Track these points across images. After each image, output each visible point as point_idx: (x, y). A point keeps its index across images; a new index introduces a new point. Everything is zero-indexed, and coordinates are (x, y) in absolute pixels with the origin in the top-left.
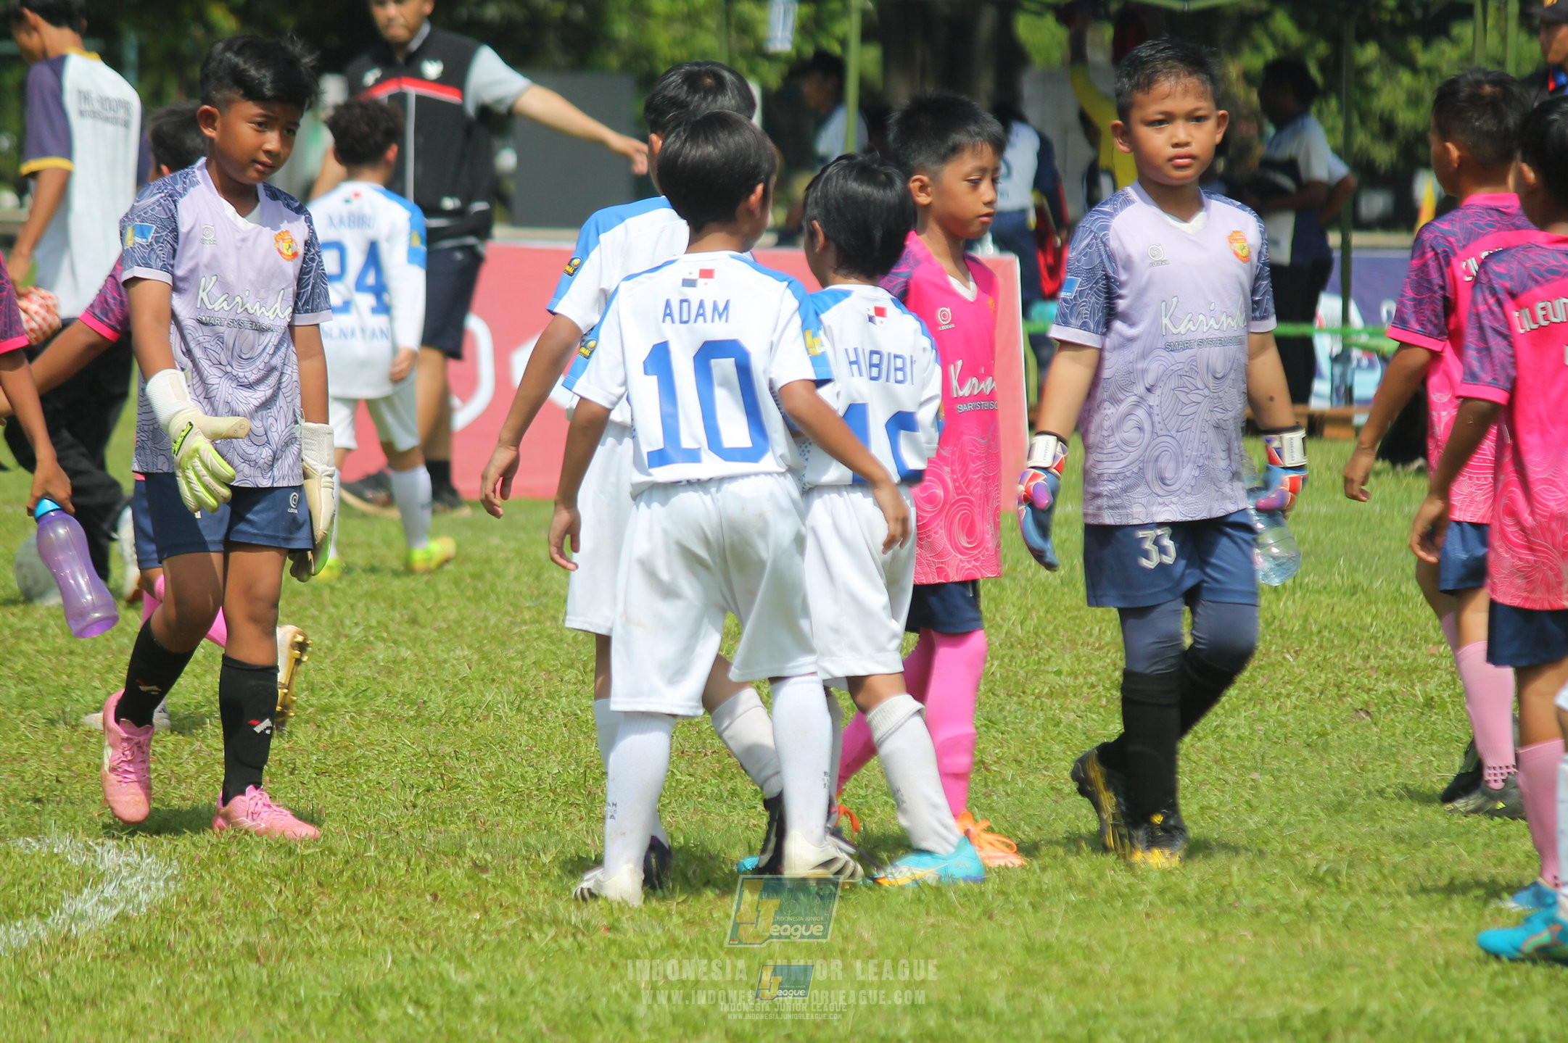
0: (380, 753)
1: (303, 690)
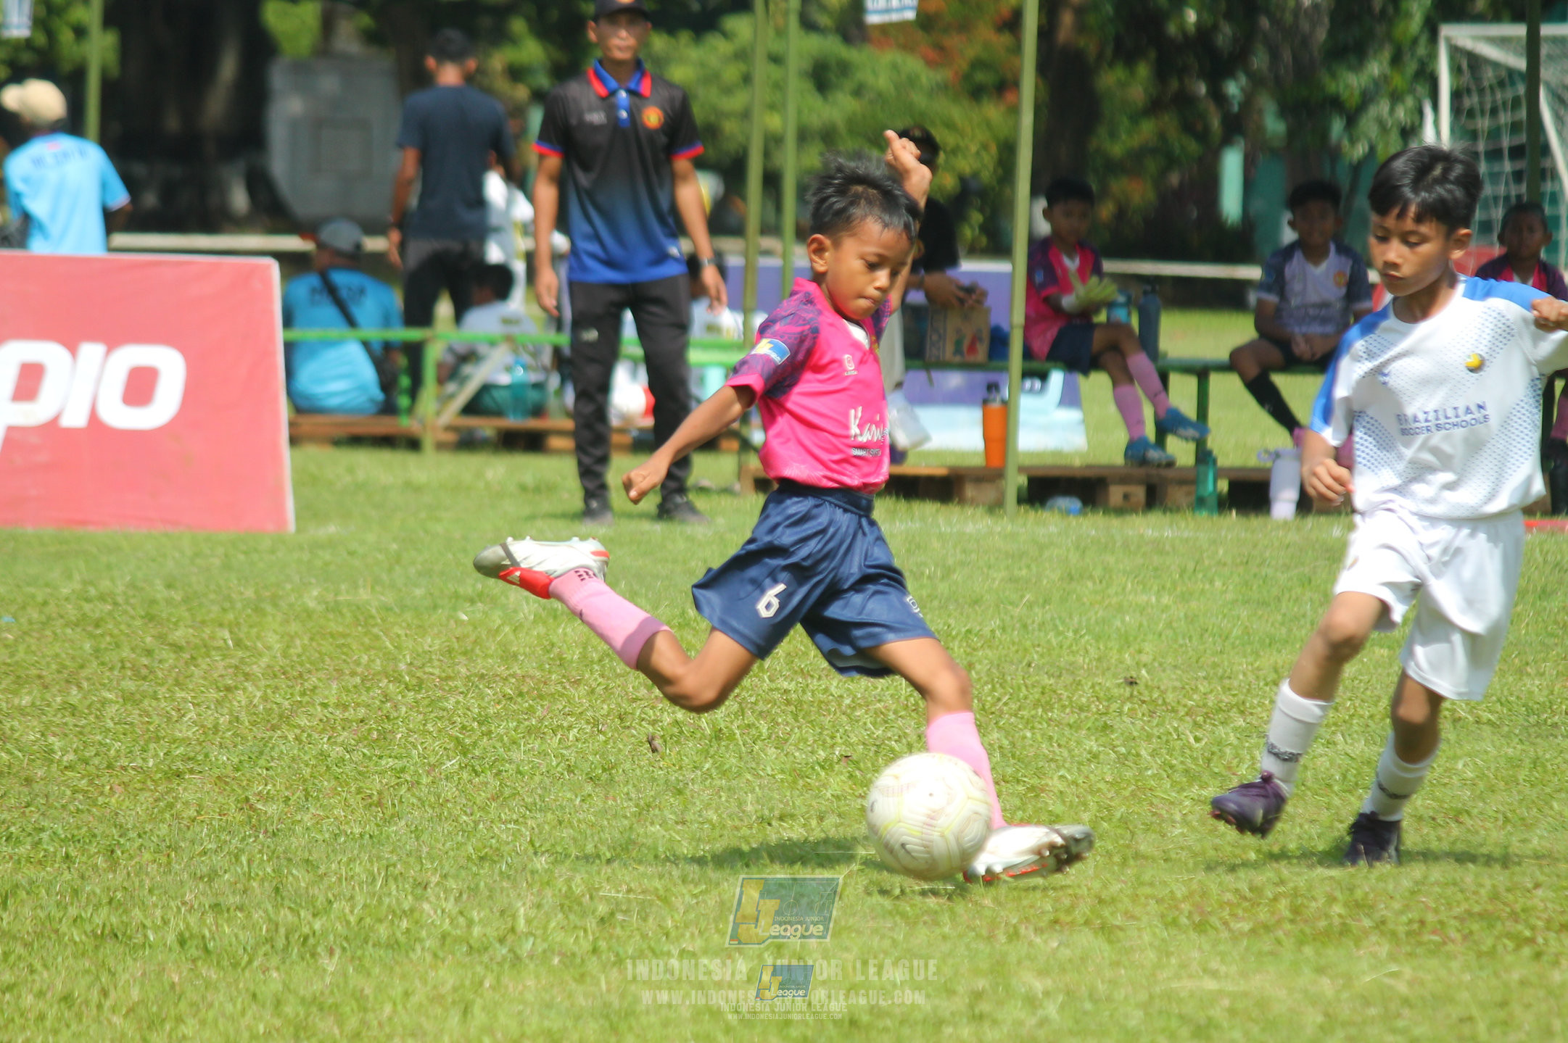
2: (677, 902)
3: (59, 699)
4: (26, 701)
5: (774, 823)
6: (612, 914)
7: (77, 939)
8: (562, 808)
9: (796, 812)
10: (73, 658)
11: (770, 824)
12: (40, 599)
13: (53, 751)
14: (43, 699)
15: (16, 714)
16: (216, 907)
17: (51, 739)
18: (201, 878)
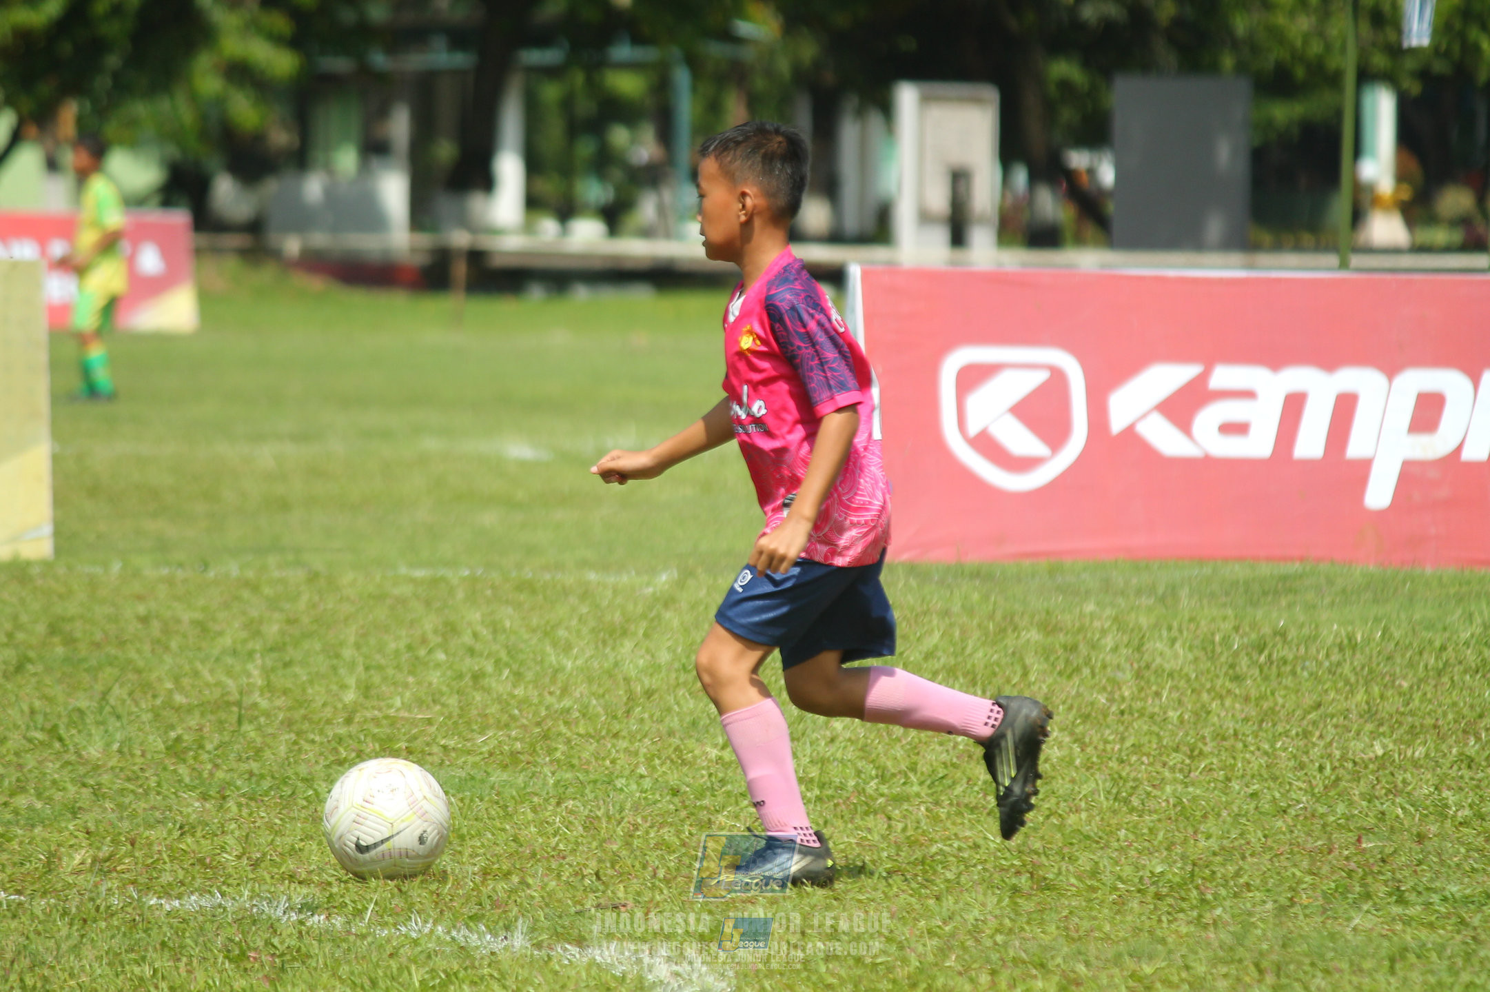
0: (960, 849)
1: (872, 778)
3: (1454, 751)
4: (1420, 752)
10: (1472, 707)
12: (1437, 644)
13: (1447, 806)
14: (1437, 750)
15: (1409, 767)
17: (1446, 793)
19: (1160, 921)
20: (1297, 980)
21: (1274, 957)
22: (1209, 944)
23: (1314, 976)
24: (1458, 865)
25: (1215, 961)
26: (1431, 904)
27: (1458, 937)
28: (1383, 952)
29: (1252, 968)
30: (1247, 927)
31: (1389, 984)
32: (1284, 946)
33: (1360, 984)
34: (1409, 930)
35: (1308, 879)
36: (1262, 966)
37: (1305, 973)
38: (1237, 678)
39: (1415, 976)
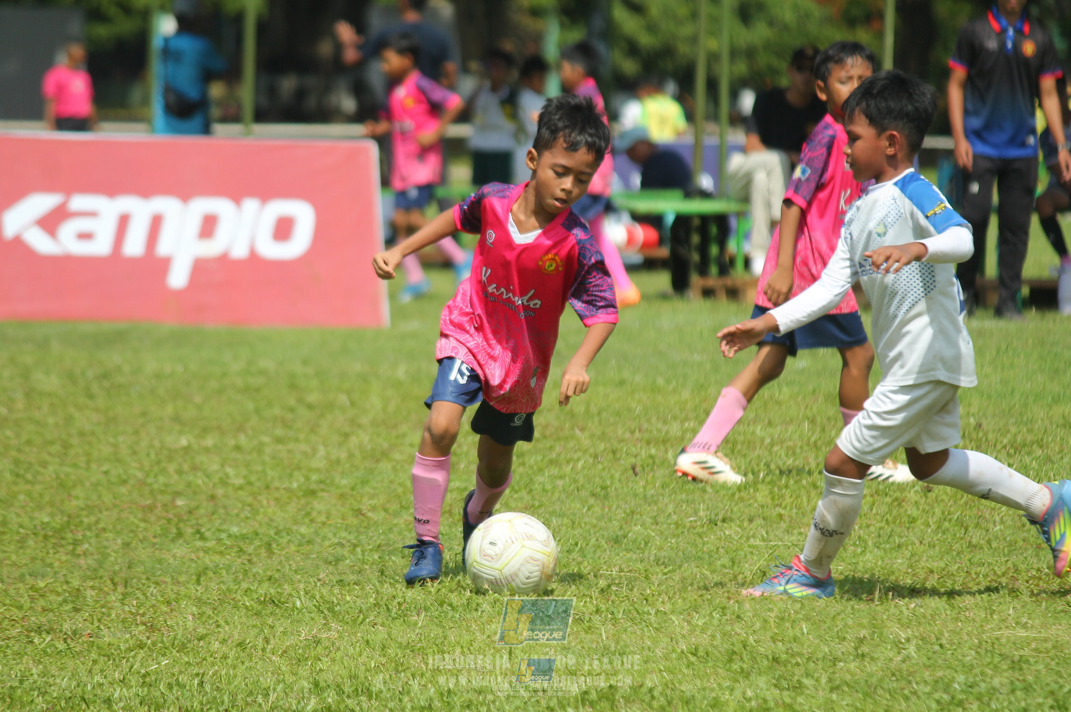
2: (654, 578)
5: (719, 524)
6: (609, 586)
7: (248, 604)
8: (574, 514)
9: (734, 516)
10: (241, 414)
11: (716, 525)
13: (229, 478)
14: (222, 442)
15: (204, 452)
16: (340, 582)
17: (228, 469)
18: (330, 563)
19: (48, 553)
20: (138, 589)
21: (123, 575)
22: (80, 567)
23: (149, 587)
24: (237, 515)
25: (85, 578)
26: (222, 539)
27: (239, 560)
28: (192, 571)
29: (109, 582)
30: (105, 556)
31: (197, 590)
32: (129, 567)
33: (178, 591)
34: (207, 557)
35: (142, 525)
36: (115, 581)
37: (144, 584)
38: (91, 397)
39: (213, 585)
